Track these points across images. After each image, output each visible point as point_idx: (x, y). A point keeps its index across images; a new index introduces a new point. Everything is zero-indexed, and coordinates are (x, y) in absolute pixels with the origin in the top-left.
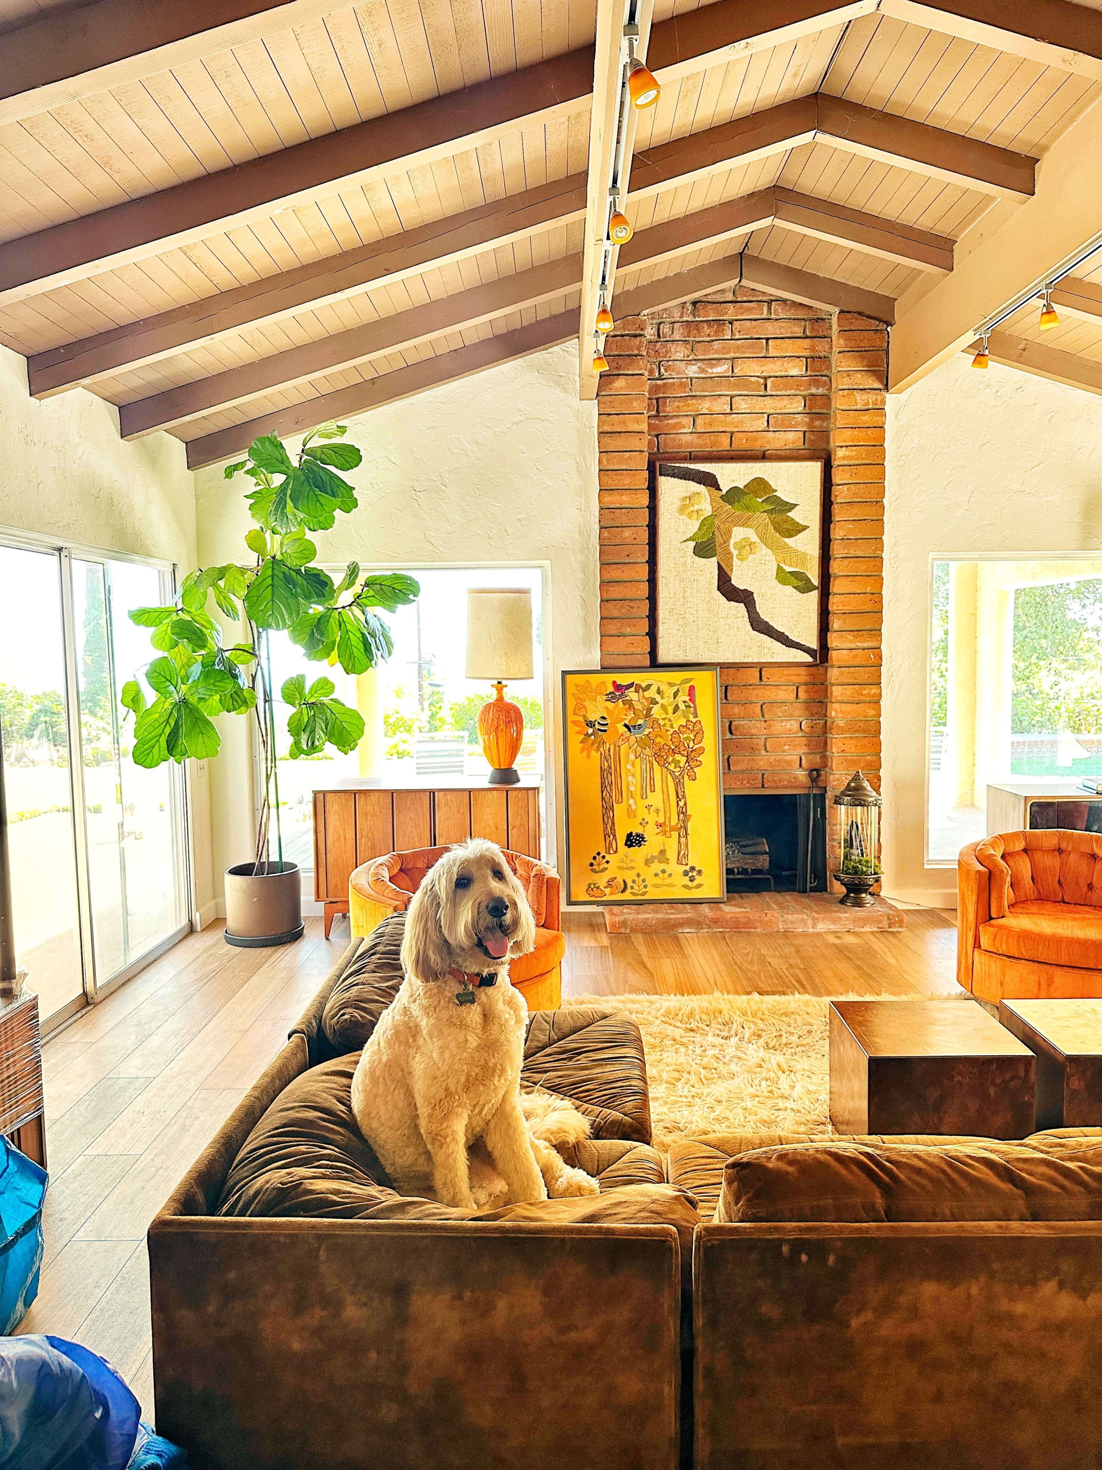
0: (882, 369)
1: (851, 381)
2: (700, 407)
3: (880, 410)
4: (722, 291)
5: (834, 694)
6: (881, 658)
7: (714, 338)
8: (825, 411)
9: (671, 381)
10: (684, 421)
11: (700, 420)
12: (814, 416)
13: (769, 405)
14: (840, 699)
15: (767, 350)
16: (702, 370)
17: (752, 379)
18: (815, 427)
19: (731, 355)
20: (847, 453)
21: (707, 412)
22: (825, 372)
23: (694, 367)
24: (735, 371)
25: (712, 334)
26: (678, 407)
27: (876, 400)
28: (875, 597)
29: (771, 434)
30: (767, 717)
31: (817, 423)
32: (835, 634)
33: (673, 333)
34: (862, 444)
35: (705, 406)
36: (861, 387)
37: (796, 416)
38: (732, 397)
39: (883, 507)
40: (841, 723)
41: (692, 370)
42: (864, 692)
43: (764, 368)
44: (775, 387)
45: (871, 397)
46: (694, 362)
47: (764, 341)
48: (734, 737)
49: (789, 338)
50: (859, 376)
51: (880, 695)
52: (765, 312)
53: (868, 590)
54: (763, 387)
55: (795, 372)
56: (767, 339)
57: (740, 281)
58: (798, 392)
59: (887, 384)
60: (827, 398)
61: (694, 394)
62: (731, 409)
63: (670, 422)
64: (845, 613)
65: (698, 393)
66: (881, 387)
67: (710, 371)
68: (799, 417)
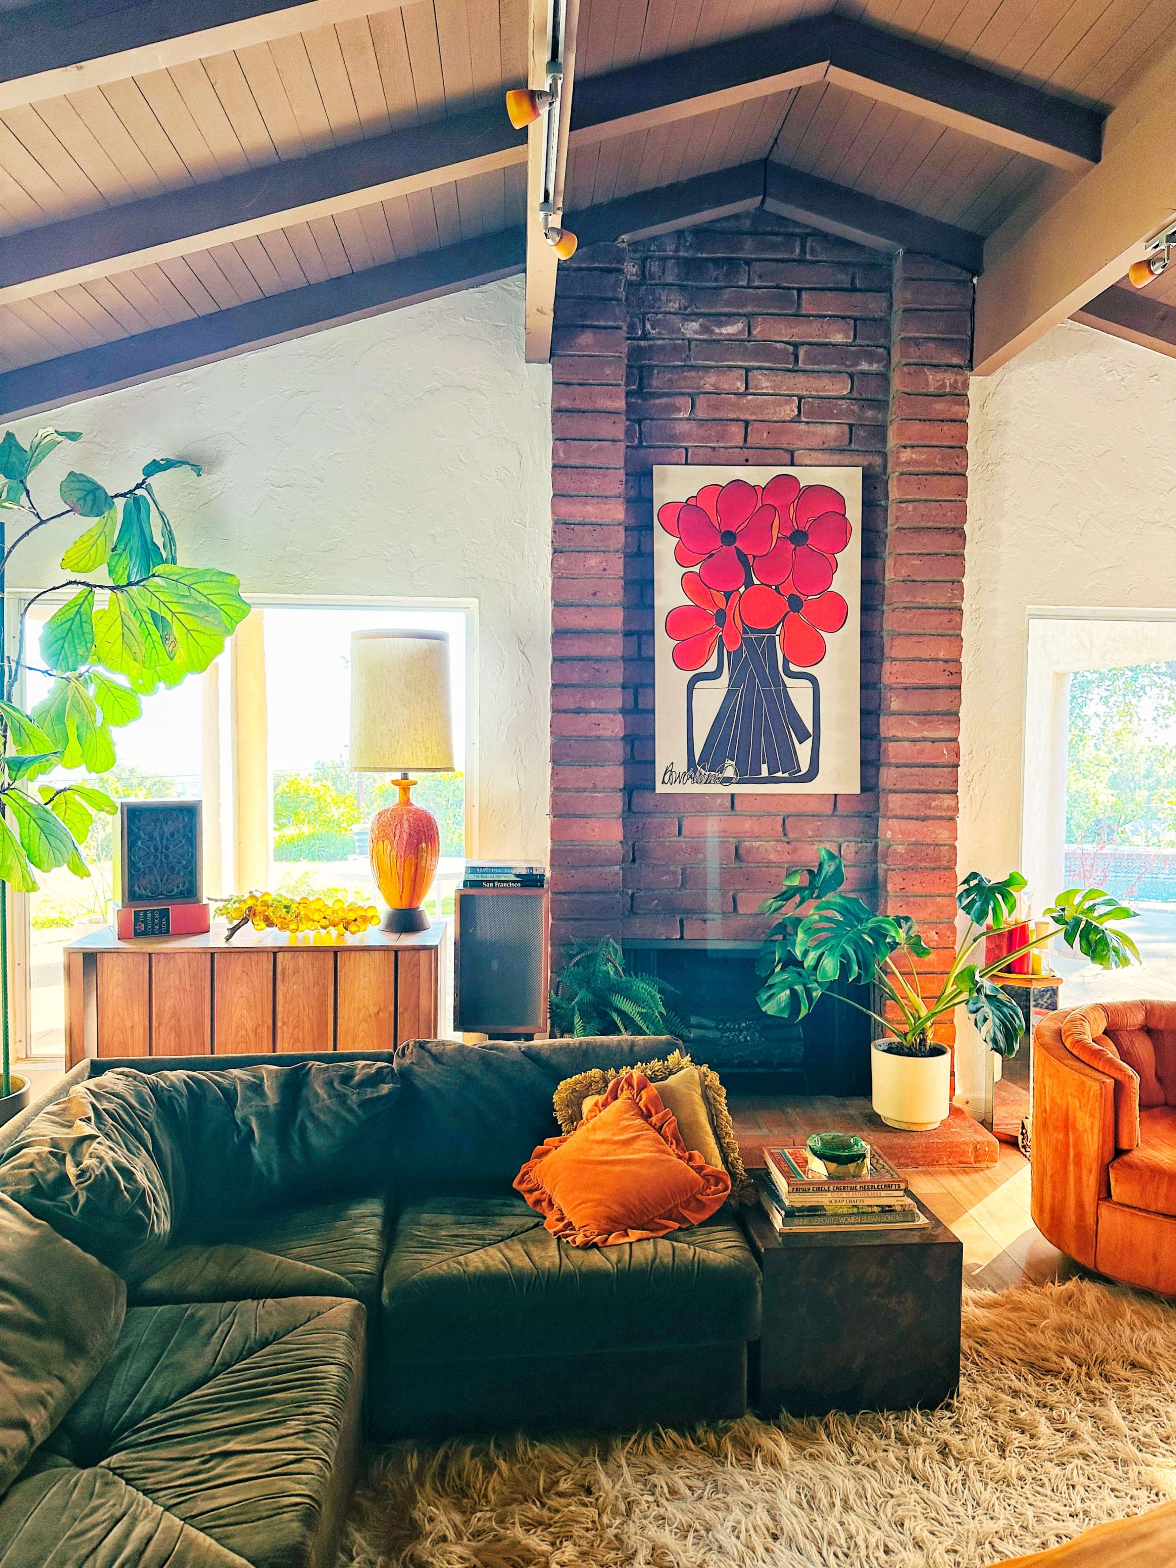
0: (964, 337)
1: (919, 353)
2: (702, 382)
3: (960, 396)
4: (736, 217)
5: (891, 805)
6: (957, 755)
7: (723, 284)
8: (880, 397)
9: (660, 342)
10: (679, 401)
11: (701, 401)
12: (865, 403)
13: (802, 385)
14: (899, 813)
15: (799, 305)
16: (705, 329)
17: (778, 345)
18: (866, 419)
19: (748, 309)
20: (914, 456)
21: (711, 390)
22: (882, 341)
23: (694, 324)
24: (754, 332)
25: (721, 277)
26: (670, 380)
27: (956, 381)
28: (951, 667)
29: (803, 427)
30: (791, 835)
31: (869, 414)
32: (892, 719)
33: (664, 274)
34: (935, 443)
35: (709, 381)
36: (935, 362)
37: (840, 402)
38: (747, 370)
39: (962, 536)
40: (901, 849)
41: (691, 329)
42: (933, 804)
43: (795, 331)
44: (810, 359)
45: (949, 378)
46: (693, 317)
47: (795, 292)
48: (744, 865)
49: (830, 289)
50: (931, 345)
51: (957, 809)
52: (798, 250)
53: (941, 655)
54: (792, 357)
55: (839, 338)
56: (799, 290)
57: (763, 202)
58: (842, 368)
59: (971, 360)
60: (884, 378)
61: (693, 362)
62: (747, 388)
63: (657, 401)
64: (906, 689)
65: (700, 362)
66: (961, 363)
67: (717, 331)
68: (844, 404)
